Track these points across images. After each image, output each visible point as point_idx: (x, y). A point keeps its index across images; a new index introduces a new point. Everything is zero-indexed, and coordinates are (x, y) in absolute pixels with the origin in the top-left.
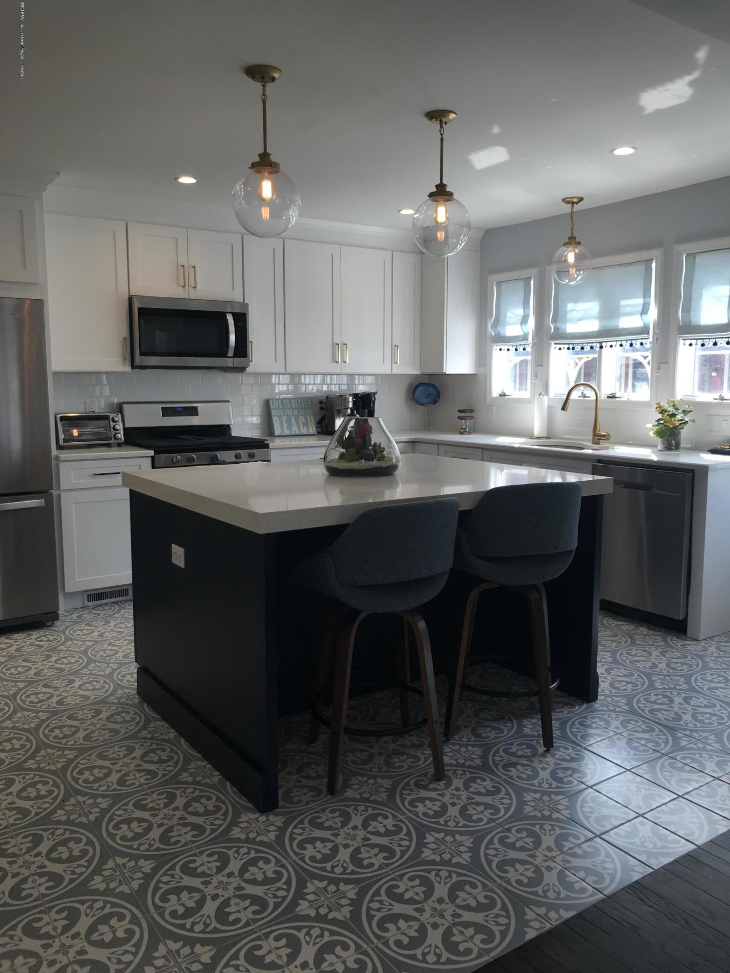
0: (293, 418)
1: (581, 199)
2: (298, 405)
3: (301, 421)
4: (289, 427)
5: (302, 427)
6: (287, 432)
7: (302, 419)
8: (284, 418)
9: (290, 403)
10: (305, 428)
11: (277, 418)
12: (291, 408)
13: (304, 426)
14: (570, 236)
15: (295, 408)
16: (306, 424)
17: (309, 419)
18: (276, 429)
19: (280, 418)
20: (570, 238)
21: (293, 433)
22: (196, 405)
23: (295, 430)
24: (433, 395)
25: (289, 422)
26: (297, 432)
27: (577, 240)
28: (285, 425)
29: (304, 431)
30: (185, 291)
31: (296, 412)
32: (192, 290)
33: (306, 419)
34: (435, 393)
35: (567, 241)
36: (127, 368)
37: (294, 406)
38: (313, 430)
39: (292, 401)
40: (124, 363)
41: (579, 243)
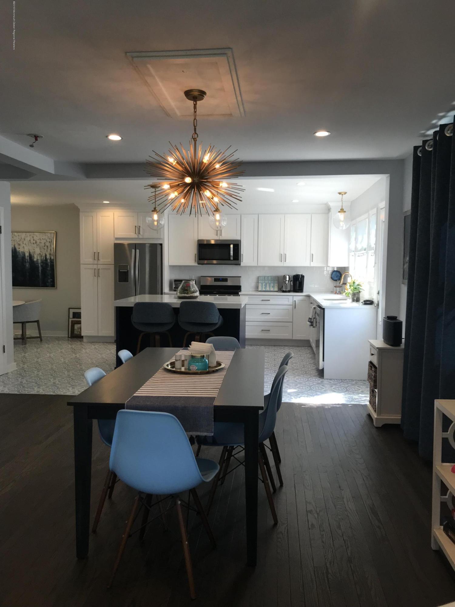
0: (268, 284)
1: (345, 193)
2: (271, 279)
3: (271, 285)
4: (266, 287)
5: (271, 287)
6: (264, 290)
7: (272, 285)
8: (264, 284)
9: (268, 278)
10: (273, 288)
11: (261, 284)
12: (268, 280)
13: (272, 287)
14: (341, 208)
15: (270, 280)
16: (273, 287)
17: (275, 285)
18: (259, 288)
19: (262, 284)
20: (341, 209)
21: (267, 290)
22: (227, 278)
23: (268, 289)
24: (338, 276)
25: (266, 286)
26: (269, 290)
27: (344, 210)
28: (264, 287)
29: (272, 289)
30: (218, 237)
31: (270, 282)
32: (220, 236)
33: (274, 285)
34: (339, 275)
35: (340, 210)
36: (196, 264)
37: (269, 279)
38: (276, 289)
39: (269, 277)
40: (195, 263)
41: (345, 212)
